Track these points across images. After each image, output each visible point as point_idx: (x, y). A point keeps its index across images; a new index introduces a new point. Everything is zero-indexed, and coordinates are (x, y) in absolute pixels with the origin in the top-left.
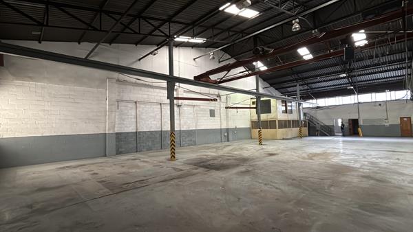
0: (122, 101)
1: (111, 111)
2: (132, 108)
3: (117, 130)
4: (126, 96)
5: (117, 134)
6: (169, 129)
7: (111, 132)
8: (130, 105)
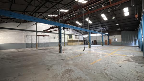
0: (27, 35)
1: (24, 38)
2: (30, 37)
3: (26, 42)
4: (29, 34)
5: (26, 43)
6: (36, 42)
7: (25, 43)
8: (30, 36)
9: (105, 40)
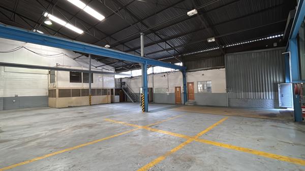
9: (176, 88)
